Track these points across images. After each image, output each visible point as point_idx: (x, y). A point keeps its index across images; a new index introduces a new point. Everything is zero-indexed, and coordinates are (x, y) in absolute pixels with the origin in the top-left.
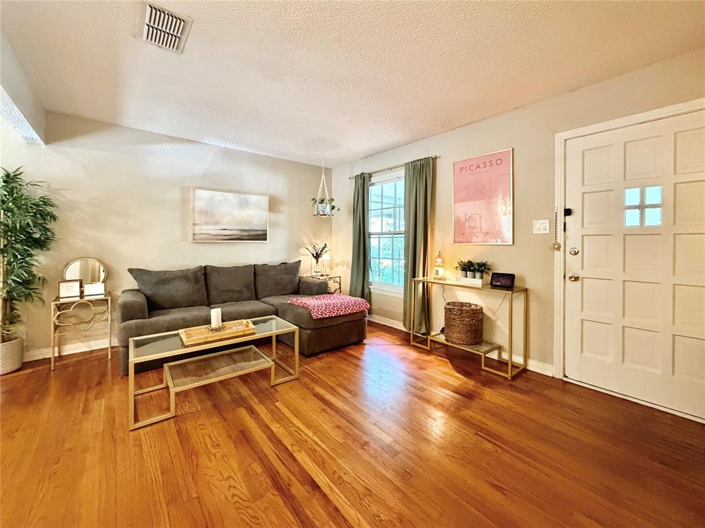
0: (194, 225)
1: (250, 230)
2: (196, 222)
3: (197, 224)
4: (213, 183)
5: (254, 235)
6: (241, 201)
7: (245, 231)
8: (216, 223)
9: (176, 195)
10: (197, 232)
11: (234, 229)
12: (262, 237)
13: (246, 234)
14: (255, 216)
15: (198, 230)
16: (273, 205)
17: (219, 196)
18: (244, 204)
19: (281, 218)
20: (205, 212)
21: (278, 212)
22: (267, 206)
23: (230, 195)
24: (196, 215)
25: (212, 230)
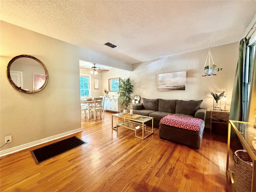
0: (158, 86)
1: (177, 86)
2: (158, 85)
3: (159, 85)
4: (164, 71)
5: (179, 88)
6: (173, 75)
7: (175, 86)
8: (165, 84)
9: (154, 77)
10: (159, 88)
11: (171, 86)
12: (183, 89)
13: (176, 88)
14: (180, 80)
15: (159, 87)
16: (189, 74)
17: (165, 75)
18: (175, 76)
19: (194, 79)
20: (161, 81)
21: (192, 77)
22: (185, 75)
23: (170, 74)
24: (159, 82)
25: (163, 87)
